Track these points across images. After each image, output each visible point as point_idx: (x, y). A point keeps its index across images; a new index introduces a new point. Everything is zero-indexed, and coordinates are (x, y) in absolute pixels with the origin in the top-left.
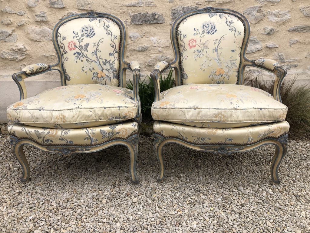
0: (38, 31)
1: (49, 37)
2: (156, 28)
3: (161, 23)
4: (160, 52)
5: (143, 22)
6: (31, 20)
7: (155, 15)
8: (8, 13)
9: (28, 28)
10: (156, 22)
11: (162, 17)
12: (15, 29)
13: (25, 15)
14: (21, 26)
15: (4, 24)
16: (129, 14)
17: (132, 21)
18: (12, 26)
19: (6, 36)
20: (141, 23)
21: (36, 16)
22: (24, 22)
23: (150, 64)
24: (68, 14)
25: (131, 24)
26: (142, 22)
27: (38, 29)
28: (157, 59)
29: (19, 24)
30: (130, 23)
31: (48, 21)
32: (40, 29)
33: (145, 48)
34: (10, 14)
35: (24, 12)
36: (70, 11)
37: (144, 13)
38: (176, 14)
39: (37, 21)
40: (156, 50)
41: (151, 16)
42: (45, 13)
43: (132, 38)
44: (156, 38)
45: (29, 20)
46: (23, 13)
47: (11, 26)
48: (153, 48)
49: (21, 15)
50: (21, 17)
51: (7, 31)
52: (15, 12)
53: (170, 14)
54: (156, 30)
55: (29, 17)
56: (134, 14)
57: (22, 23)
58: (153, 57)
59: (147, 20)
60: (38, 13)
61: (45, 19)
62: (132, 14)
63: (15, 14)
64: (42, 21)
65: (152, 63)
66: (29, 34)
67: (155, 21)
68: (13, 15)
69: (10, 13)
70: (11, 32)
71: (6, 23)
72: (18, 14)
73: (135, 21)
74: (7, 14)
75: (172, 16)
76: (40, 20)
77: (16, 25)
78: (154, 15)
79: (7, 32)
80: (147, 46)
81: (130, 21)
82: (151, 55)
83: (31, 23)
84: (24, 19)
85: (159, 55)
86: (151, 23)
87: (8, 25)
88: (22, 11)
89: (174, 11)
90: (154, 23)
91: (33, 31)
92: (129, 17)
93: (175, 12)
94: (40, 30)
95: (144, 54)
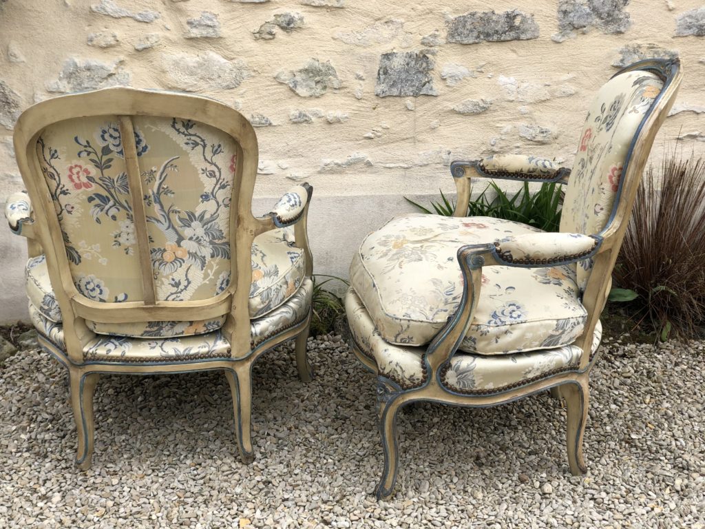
0: (191, 64)
1: (219, 81)
2: (514, 51)
3: (528, 40)
4: (523, 115)
5: (482, 37)
6: (174, 35)
7: (515, 17)
8: (108, 15)
9: (165, 55)
10: (515, 35)
11: (533, 21)
12: (127, 59)
13: (156, 21)
14: (142, 52)
15: (93, 46)
16: (443, 15)
17: (452, 35)
18: (118, 52)
19: (99, 79)
20: (476, 41)
21: (189, 23)
22: (153, 40)
23: (495, 149)
24: (279, 19)
25: (447, 43)
26: (478, 37)
27: (191, 57)
28: (513, 135)
29: (140, 45)
30: (444, 41)
31: (221, 38)
32: (197, 59)
33: (482, 104)
34: (116, 18)
35: (156, 13)
36: (283, 10)
37: (484, 13)
38: (572, 15)
39: (191, 39)
40: (512, 112)
41: (503, 20)
42: (216, 16)
43: (449, 82)
44: (512, 79)
45: (168, 34)
46: (153, 17)
47: (115, 51)
48: (504, 104)
49: (147, 22)
50: (145, 26)
51: (104, 64)
52: (130, 13)
53: (555, 14)
54: (514, 56)
55: (168, 27)
56: (456, 16)
57: (148, 44)
58: (505, 130)
59: (491, 32)
60: (196, 17)
61: (215, 31)
62: (452, 17)
63: (127, 20)
64: (207, 38)
65: (500, 145)
66: (164, 72)
67: (513, 34)
68: (122, 22)
69: (117, 16)
70: (115, 66)
71: (103, 44)
72: (138, 17)
73: (459, 35)
74: (106, 18)
75: (560, 20)
76: (199, 36)
77: (129, 48)
78: (510, 17)
79: (102, 68)
80: (488, 100)
81: (443, 34)
82: (498, 125)
83: (173, 43)
84: (155, 33)
85: (522, 124)
86: (502, 38)
87: (105, 48)
88: (149, 10)
89: (564, 7)
90: (509, 39)
91: (176, 64)
92: (442, 25)
93: (569, 8)
94: (197, 62)
95: (480, 121)
